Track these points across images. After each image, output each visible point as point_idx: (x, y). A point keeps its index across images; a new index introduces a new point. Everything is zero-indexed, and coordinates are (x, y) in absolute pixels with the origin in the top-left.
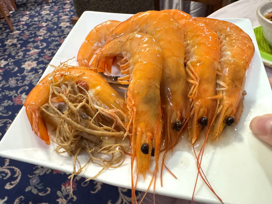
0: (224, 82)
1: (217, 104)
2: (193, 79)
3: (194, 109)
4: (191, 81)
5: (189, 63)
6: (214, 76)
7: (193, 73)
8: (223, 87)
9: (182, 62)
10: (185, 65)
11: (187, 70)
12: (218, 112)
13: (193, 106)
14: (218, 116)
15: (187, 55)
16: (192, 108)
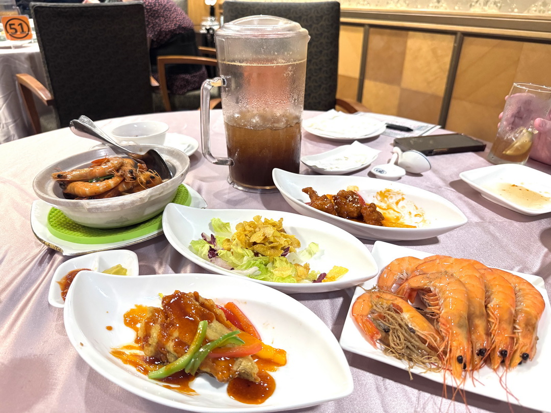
0: (519, 326)
1: (514, 342)
2: (493, 319)
3: (495, 343)
4: (492, 321)
5: (489, 305)
6: (512, 321)
7: (493, 314)
8: (518, 329)
9: (483, 303)
10: (486, 307)
11: (489, 311)
12: (516, 348)
13: (494, 341)
14: (515, 351)
15: (488, 300)
16: (493, 343)
